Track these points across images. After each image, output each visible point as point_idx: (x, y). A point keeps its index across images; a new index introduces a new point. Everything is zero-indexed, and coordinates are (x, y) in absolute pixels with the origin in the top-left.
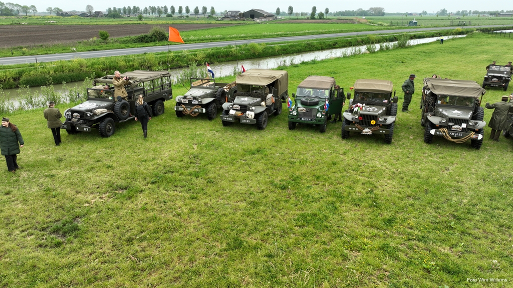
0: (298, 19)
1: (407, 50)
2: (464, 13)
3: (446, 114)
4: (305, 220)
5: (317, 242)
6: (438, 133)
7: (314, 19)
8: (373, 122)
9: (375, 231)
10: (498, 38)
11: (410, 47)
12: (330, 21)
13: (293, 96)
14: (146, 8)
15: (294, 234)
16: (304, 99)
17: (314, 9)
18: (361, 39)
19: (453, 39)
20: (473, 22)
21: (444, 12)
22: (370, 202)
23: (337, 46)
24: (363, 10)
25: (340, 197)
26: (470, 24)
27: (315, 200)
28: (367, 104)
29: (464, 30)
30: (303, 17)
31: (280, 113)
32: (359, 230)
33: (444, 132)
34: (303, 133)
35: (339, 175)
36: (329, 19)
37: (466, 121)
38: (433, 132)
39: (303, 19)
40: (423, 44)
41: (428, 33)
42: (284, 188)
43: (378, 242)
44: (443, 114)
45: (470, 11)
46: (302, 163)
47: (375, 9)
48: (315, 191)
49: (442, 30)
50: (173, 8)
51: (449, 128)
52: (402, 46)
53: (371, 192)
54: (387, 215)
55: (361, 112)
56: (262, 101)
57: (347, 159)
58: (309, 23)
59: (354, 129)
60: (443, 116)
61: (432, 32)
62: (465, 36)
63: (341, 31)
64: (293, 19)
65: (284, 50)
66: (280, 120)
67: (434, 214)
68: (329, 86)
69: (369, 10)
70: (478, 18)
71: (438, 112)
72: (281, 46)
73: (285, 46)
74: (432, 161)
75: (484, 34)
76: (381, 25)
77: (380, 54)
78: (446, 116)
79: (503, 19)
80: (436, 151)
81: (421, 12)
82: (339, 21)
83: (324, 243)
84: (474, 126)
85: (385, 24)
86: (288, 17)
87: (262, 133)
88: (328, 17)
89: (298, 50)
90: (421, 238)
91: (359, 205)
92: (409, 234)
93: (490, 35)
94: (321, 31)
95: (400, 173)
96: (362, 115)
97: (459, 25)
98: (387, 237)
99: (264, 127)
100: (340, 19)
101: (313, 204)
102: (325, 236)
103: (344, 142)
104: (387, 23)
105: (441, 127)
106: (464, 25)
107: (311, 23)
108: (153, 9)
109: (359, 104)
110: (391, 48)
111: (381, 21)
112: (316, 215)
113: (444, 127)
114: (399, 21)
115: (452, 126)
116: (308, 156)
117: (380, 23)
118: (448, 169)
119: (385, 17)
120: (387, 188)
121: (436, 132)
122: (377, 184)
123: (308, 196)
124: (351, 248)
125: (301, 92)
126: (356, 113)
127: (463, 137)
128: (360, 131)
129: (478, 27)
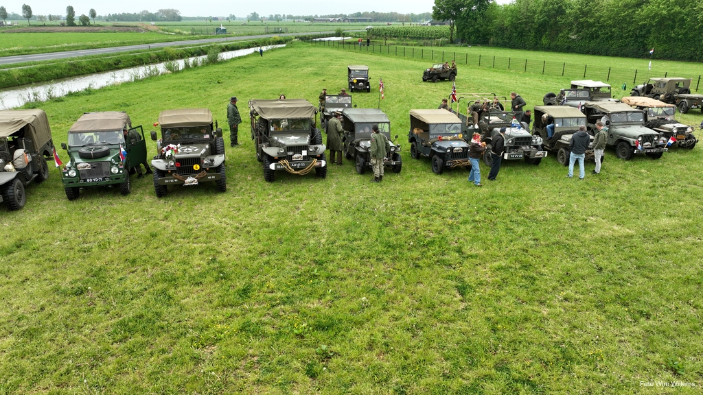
0: (44, 25)
1: (221, 66)
2: (277, 18)
3: (283, 142)
4: (126, 329)
5: (152, 354)
6: (279, 167)
7: (74, 25)
8: (196, 167)
9: (230, 310)
10: (318, 47)
11: (224, 62)
12: (102, 29)
13: (64, 147)
15: (112, 356)
16: (83, 150)
17: (70, 10)
18: (156, 53)
19: (273, 50)
20: (290, 29)
21: (255, 16)
22: (215, 274)
23: (121, 65)
24: (150, 12)
25: (173, 281)
26: (287, 31)
27: (135, 296)
28: (183, 144)
29: (282, 39)
30: (53, 23)
31: (46, 177)
32: (208, 316)
33: (285, 164)
34: (95, 201)
35: (164, 250)
36: (99, 26)
37: (305, 147)
38: (272, 166)
39: (53, 26)
40: (239, 58)
41: (242, 43)
42: (82, 292)
43: (237, 323)
44: (280, 143)
45: (284, 15)
46: (102, 246)
47: (167, 12)
48: (133, 282)
49: (258, 39)
51: (289, 158)
52: (213, 61)
53: (214, 260)
54: (240, 285)
55: (177, 156)
56: (6, 162)
57: (171, 225)
58: (67, 32)
59: (172, 181)
60: (279, 145)
61: (247, 42)
62: (284, 45)
63: (123, 44)
64: (35, 26)
65: (30, 76)
66: (49, 188)
67: (294, 266)
68: (121, 126)
69: (158, 13)
70: (293, 23)
71: (273, 141)
72: (22, 70)
73: (31, 69)
74: (279, 203)
75: (303, 42)
76: (179, 33)
77: (186, 74)
78: (284, 145)
79: (320, 25)
80: (281, 189)
81: (227, 16)
82: (116, 29)
83: (163, 351)
84: (314, 152)
85: (185, 32)
86: (26, 22)
87: (19, 215)
88: (97, 22)
89: (57, 75)
90: (285, 299)
91: (201, 283)
92: (271, 299)
93: (310, 44)
94: (89, 43)
95: (245, 227)
96: (178, 160)
97: (275, 33)
98: (246, 313)
99: (21, 204)
100: (116, 26)
101: (134, 301)
102: (162, 341)
103: (162, 201)
104: (187, 31)
105: (280, 159)
106: (281, 32)
107: (70, 31)
109: (171, 146)
110: (200, 64)
111: (178, 28)
112: (143, 316)
113: (284, 158)
114: (203, 28)
115: (292, 156)
116: (111, 233)
117: (177, 31)
118: (298, 208)
119: (183, 22)
120: (233, 250)
121: (276, 166)
122: (219, 249)
123: (123, 293)
124: (202, 345)
125: (76, 139)
126: (171, 158)
127: (306, 166)
128: (180, 183)
129: (296, 35)
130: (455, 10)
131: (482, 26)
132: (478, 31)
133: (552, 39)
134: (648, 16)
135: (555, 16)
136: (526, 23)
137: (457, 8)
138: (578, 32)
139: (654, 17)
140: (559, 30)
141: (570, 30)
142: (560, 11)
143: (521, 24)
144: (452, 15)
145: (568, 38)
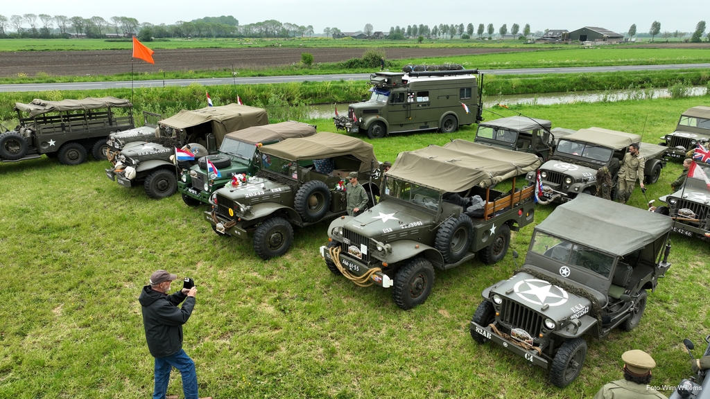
0: (666, 42)
7: (699, 41)
14: (436, 27)
17: (702, 25)
39: (676, 42)
50: (471, 27)
58: (688, 48)
64: (658, 42)
86: (649, 39)
107: (692, 48)
108: (445, 29)
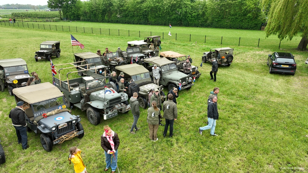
130: (60, 3)
131: (75, 11)
132: (74, 14)
133: (109, 17)
134: (147, 7)
135: (109, 7)
136: (96, 10)
137: (61, 3)
138: (120, 14)
139: (149, 7)
140: (111, 14)
141: (117, 13)
142: (111, 5)
143: (94, 10)
144: (59, 6)
145: (116, 17)
